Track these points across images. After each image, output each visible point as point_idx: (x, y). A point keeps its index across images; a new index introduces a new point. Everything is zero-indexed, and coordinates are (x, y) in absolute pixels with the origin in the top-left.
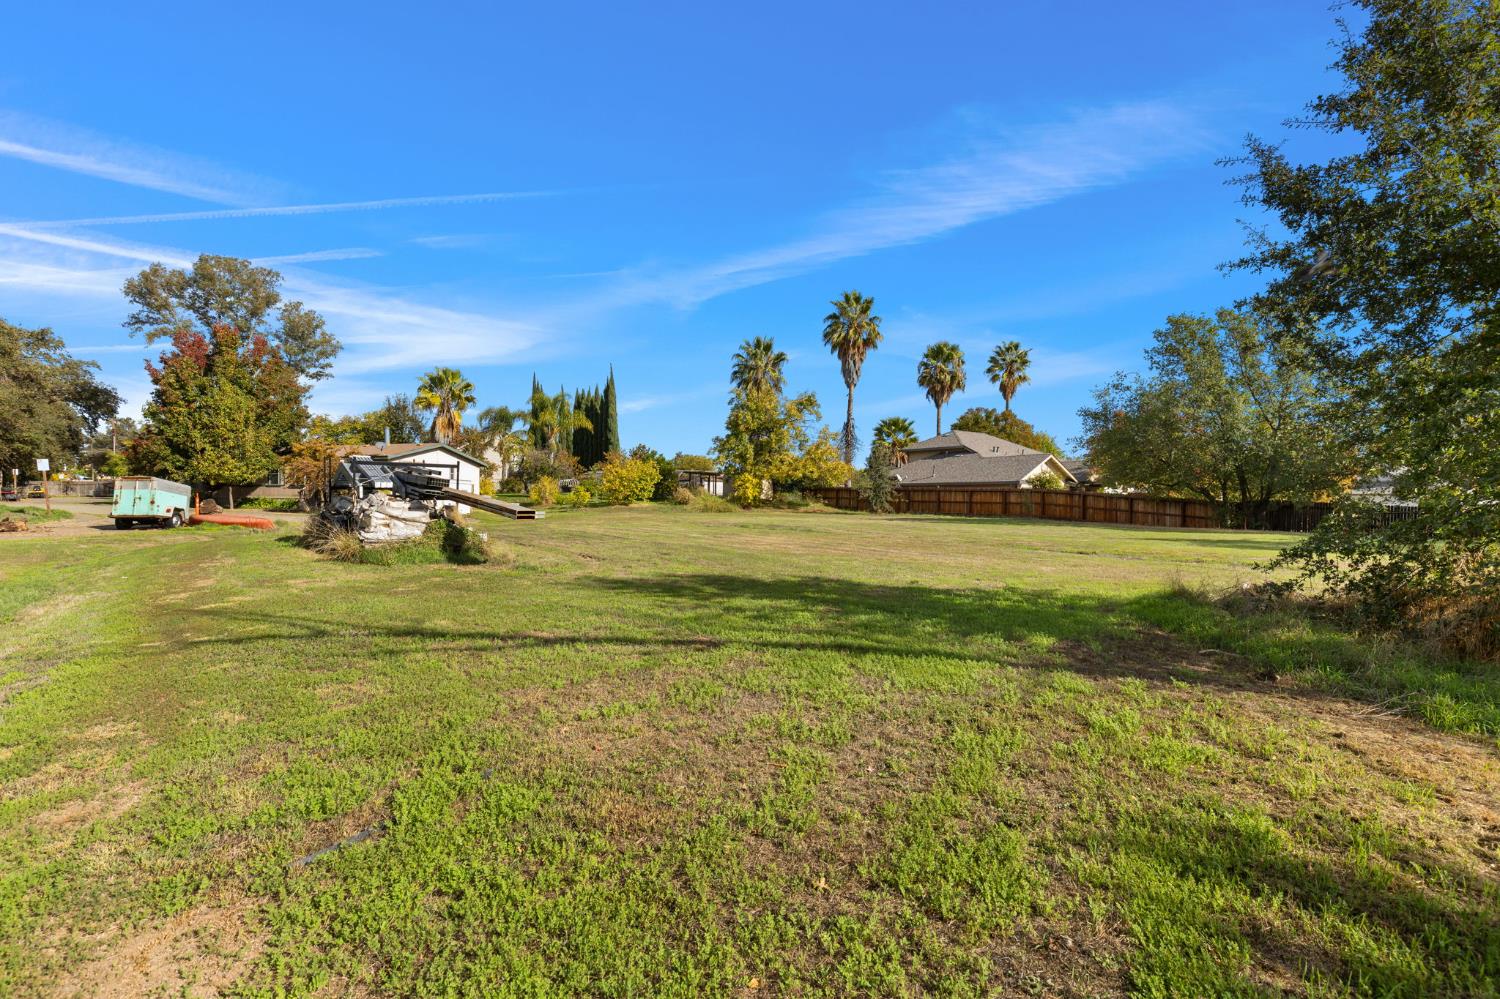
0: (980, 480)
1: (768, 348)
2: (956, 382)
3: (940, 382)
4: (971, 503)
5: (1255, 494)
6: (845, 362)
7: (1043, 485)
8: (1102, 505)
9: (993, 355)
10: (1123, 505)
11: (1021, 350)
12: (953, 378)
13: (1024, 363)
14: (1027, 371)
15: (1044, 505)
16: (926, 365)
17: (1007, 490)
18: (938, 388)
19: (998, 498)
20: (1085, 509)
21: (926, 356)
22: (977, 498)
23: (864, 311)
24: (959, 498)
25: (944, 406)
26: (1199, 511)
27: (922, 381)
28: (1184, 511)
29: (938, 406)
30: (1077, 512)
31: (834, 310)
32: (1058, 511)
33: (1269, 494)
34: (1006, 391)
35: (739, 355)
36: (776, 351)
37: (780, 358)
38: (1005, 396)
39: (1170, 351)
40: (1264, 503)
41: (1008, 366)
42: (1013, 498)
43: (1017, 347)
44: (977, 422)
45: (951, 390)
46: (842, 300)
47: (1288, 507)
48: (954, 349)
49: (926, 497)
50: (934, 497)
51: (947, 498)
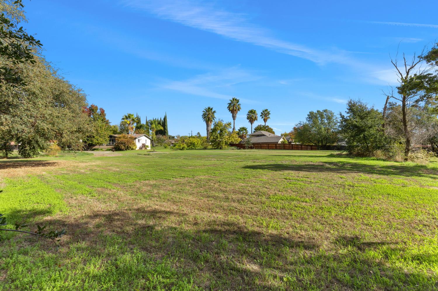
0: (270, 142)
1: (212, 109)
2: (256, 119)
3: (252, 119)
4: (268, 147)
5: (324, 144)
6: (233, 114)
7: (284, 143)
8: (296, 146)
9: (262, 112)
10: (300, 146)
11: (268, 111)
12: (255, 117)
13: (269, 114)
14: (270, 116)
15: (284, 146)
16: (249, 115)
17: (276, 144)
18: (252, 120)
19: (274, 145)
20: (293, 147)
21: (249, 112)
22: (270, 145)
23: (238, 102)
24: (266, 145)
25: (253, 124)
26: (314, 147)
27: (248, 118)
28: (311, 147)
29: (252, 124)
30: (291, 148)
31: (230, 102)
32: (287, 148)
33: (326, 144)
34: (265, 120)
35: (204, 111)
36: (213, 110)
37: (214, 112)
38: (265, 122)
39: (310, 118)
40: (325, 145)
41: (265, 115)
42: (278, 145)
43: (267, 110)
44: (261, 128)
45: (254, 120)
46: (232, 99)
47: (329, 146)
48: (255, 111)
49: (258, 146)
50: (260, 145)
51: (263, 145)
